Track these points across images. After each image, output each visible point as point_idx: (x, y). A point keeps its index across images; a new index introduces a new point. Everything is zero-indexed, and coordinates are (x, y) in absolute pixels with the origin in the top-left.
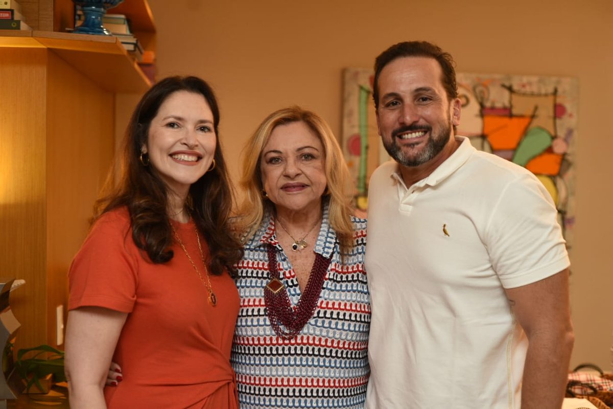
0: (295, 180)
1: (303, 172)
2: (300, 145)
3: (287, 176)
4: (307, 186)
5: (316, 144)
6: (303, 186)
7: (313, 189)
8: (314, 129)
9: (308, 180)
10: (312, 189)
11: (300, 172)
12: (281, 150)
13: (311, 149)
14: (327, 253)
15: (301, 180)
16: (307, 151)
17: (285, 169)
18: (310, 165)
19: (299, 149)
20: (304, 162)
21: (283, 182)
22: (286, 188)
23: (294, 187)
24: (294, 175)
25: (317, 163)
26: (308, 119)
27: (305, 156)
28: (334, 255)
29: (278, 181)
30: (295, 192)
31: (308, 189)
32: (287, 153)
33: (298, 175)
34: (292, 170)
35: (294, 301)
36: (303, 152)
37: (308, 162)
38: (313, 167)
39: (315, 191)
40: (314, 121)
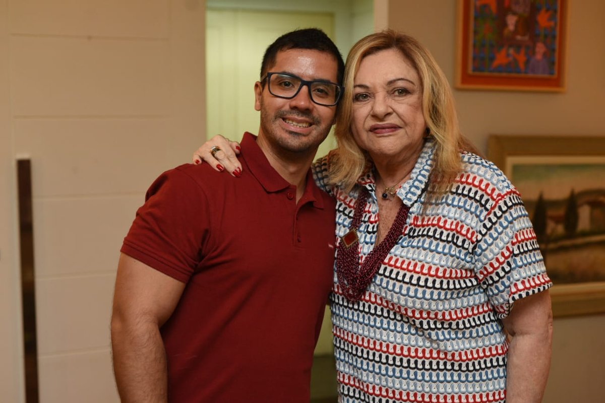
0: (384, 121)
1: (394, 111)
2: (391, 77)
3: (375, 117)
4: (400, 128)
5: (411, 75)
6: (395, 128)
7: (408, 131)
8: (408, 56)
9: (400, 120)
10: (406, 132)
11: (390, 110)
12: (368, 84)
13: (403, 81)
14: (410, 200)
15: (393, 120)
16: (401, 84)
17: (372, 108)
18: (403, 102)
19: (391, 83)
20: (397, 98)
21: (371, 123)
22: (373, 130)
23: (383, 128)
24: (383, 115)
25: (412, 99)
26: (403, 45)
27: (398, 90)
28: (416, 205)
29: (365, 122)
30: (386, 134)
31: (401, 132)
32: (375, 88)
33: (389, 114)
34: (380, 109)
35: (365, 250)
36: (396, 86)
37: (401, 98)
38: (408, 104)
39: (409, 134)
40: (410, 48)
